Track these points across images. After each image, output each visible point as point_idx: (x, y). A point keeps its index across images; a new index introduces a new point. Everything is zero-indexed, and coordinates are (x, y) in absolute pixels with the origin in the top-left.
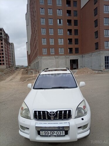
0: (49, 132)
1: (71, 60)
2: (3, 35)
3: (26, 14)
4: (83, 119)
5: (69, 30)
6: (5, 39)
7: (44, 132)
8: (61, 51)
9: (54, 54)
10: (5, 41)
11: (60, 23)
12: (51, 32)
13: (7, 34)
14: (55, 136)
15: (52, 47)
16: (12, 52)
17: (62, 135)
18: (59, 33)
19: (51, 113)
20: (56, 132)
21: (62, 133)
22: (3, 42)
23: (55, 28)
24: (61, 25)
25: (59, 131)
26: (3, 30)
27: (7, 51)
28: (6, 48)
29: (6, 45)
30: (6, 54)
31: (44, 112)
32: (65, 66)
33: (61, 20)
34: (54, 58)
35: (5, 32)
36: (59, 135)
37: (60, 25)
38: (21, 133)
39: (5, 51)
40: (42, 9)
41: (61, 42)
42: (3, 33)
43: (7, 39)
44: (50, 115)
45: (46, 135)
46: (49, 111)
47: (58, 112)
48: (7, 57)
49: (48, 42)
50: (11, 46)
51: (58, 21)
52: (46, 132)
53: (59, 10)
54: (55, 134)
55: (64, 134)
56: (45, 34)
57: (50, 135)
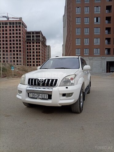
0: (36, 94)
1: (107, 62)
2: (41, 38)
3: (64, 16)
4: (67, 88)
5: (107, 29)
6: (42, 41)
7: (32, 94)
8: (97, 52)
9: (88, 54)
10: (42, 44)
11: (97, 21)
12: (87, 31)
13: (44, 37)
14: (40, 98)
15: (86, 47)
16: (48, 54)
17: (45, 98)
18: (95, 32)
19: (40, 80)
20: (41, 95)
21: (46, 96)
22: (41, 44)
23: (91, 27)
24: (99, 23)
25: (43, 95)
26: (41, 33)
27: (43, 53)
28: (43, 50)
29: (43, 47)
30: (42, 56)
31: (35, 80)
32: (100, 68)
33: (99, 18)
34: (88, 60)
35: (42, 35)
36: (43, 98)
37: (97, 23)
38: (18, 96)
39: (42, 53)
40: (78, 8)
41: (97, 42)
42: (41, 35)
43: (44, 42)
44: (40, 81)
45: (34, 97)
46: (39, 79)
47: (47, 80)
48: (43, 58)
49: (82, 42)
50: (48, 49)
51: (95, 19)
52: (34, 94)
53: (97, 7)
54: (40, 97)
55: (47, 98)
56: (80, 34)
57: (36, 97)
